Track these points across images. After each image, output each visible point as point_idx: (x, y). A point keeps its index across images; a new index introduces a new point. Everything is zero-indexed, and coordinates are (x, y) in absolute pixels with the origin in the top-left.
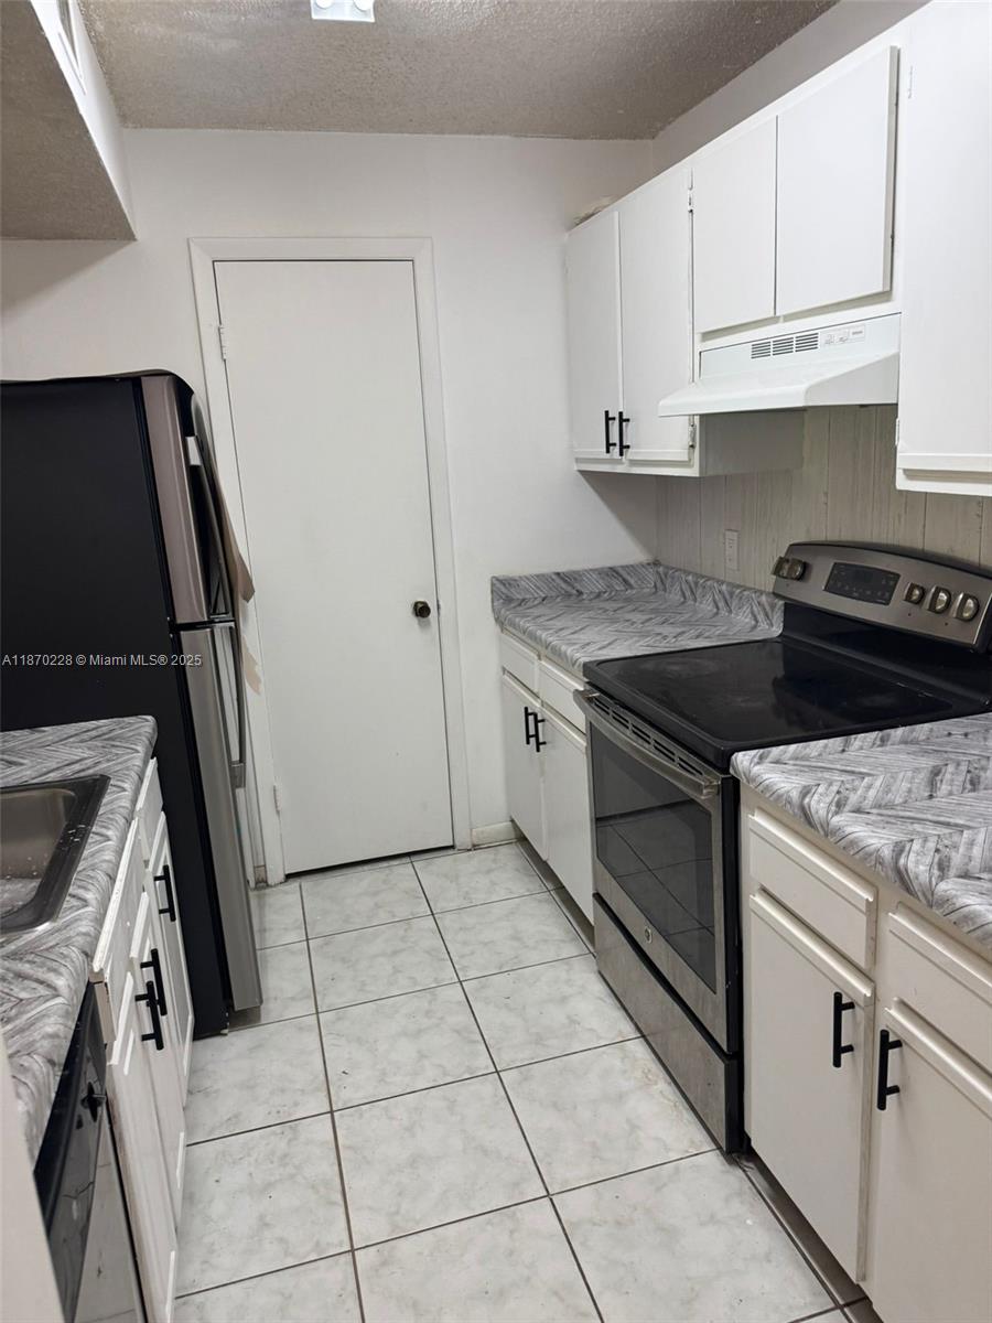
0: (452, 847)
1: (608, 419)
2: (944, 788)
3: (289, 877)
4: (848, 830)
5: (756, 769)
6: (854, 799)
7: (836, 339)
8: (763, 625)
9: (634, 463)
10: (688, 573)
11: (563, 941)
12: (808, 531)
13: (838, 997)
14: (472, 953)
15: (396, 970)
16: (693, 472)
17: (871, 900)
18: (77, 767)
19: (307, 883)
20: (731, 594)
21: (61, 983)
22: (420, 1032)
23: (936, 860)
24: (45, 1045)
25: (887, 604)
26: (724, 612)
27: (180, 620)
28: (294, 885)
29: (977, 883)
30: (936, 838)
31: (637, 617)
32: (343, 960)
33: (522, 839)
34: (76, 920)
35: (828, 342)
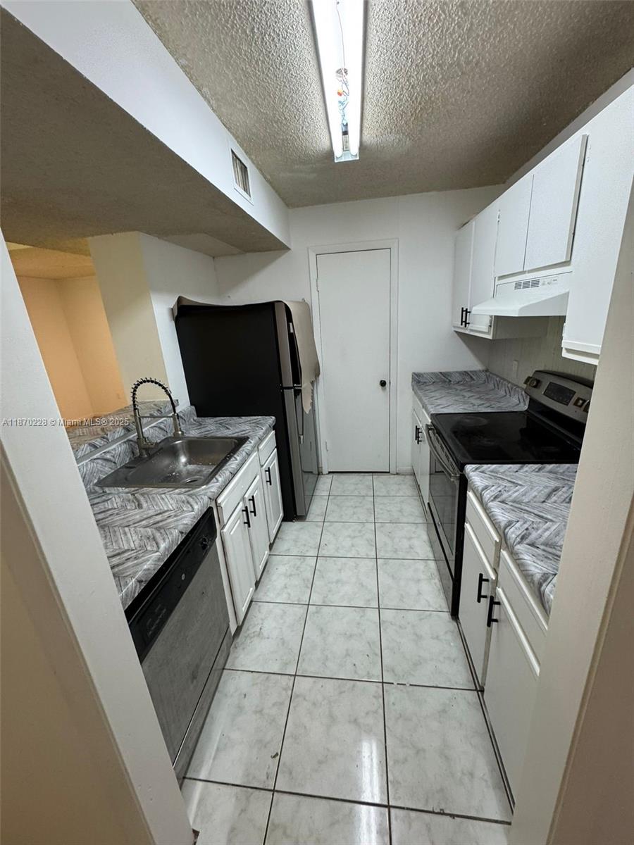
0: (389, 472)
1: (463, 311)
2: (554, 498)
3: (330, 473)
4: (493, 510)
5: (471, 474)
6: (505, 495)
7: (546, 283)
8: (522, 404)
9: (472, 330)
10: (497, 376)
11: (417, 516)
12: (545, 366)
13: (481, 575)
14: (383, 513)
15: (354, 513)
16: (490, 337)
17: (498, 541)
18: (244, 432)
19: (335, 476)
20: (512, 389)
21: (196, 507)
22: (355, 537)
23: (523, 533)
24: (181, 527)
25: (567, 405)
26: (508, 396)
27: (284, 386)
28: (331, 476)
29: (536, 550)
30: (531, 523)
31: (468, 394)
32: (338, 505)
33: (414, 474)
34: (212, 487)
35: (543, 284)
